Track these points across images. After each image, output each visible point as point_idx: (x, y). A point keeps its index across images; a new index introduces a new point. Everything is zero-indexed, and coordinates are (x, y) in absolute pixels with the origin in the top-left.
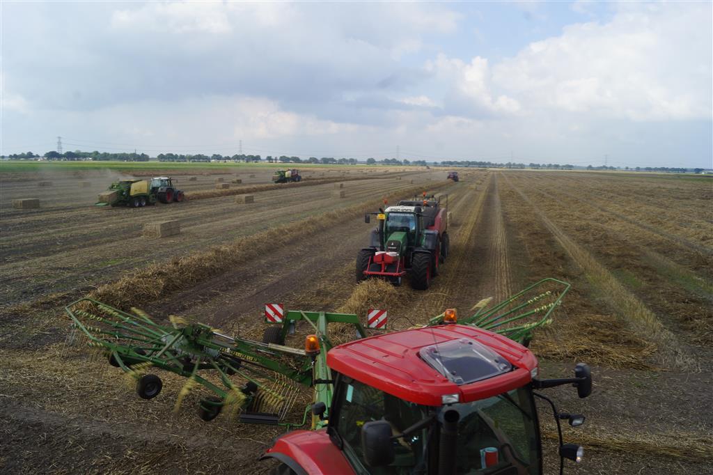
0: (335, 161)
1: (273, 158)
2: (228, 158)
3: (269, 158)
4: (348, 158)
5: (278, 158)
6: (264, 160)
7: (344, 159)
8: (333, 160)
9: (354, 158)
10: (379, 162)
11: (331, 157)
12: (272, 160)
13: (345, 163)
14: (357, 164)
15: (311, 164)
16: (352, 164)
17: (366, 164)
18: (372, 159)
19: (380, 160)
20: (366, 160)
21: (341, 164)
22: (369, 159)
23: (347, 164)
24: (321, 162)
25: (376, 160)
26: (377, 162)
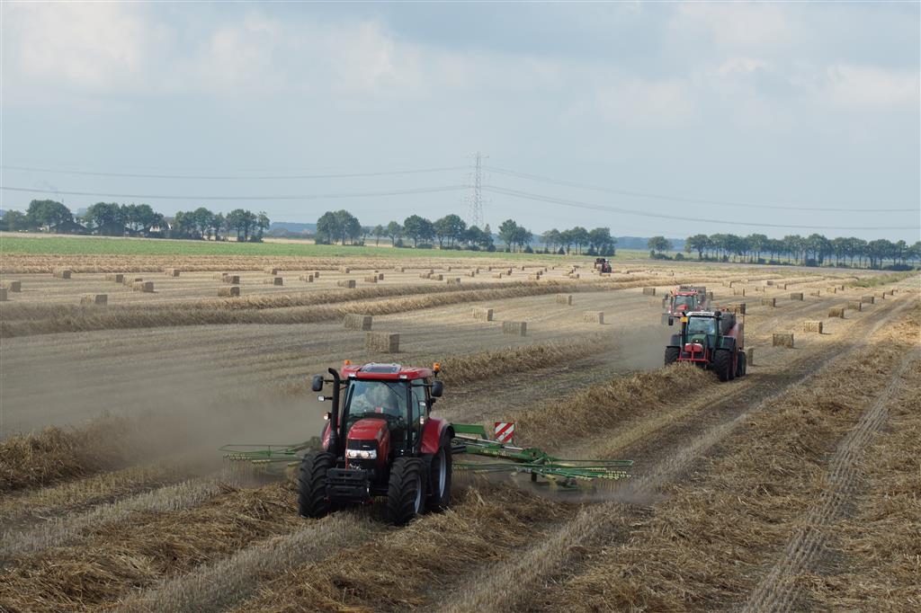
0: (157, 219)
7: (203, 215)
8: (145, 217)
9: (255, 211)
10: (380, 232)
11: (138, 203)
13: (209, 235)
14: (264, 239)
15: (39, 236)
16: (241, 240)
17: (313, 242)
18: (345, 215)
19: (385, 224)
20: (315, 221)
21: (189, 237)
22: (327, 214)
23: (218, 239)
24: (85, 225)
25: (363, 223)
26: (366, 231)
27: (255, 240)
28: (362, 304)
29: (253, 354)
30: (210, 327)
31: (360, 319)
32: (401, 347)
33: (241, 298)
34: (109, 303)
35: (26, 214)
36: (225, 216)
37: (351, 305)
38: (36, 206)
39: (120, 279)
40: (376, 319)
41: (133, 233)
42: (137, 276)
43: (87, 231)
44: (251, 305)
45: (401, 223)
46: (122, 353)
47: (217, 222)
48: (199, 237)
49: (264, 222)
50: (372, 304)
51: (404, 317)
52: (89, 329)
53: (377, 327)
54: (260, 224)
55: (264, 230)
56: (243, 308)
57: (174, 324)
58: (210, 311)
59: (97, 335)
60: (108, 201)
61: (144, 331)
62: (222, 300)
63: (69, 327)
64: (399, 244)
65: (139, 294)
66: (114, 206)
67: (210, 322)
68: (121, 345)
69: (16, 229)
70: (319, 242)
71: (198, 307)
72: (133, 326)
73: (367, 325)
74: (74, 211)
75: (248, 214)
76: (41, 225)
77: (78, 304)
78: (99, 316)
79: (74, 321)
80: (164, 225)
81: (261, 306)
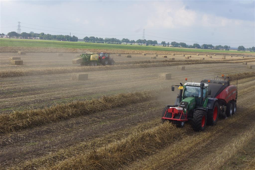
0: (213, 47)
1: (167, 43)
2: (133, 42)
3: (163, 43)
4: (223, 45)
5: (170, 43)
6: (160, 44)
7: (220, 46)
8: (211, 46)
9: (228, 46)
10: (248, 49)
11: (210, 44)
12: (166, 44)
13: (221, 49)
14: (230, 50)
15: (195, 49)
16: (226, 50)
17: (237, 51)
18: (242, 46)
19: (249, 48)
20: (238, 47)
21: (218, 49)
22: (240, 46)
23: (222, 50)
24: (202, 47)
25: (245, 48)
26: (246, 49)
27: (228, 50)
28: (245, 60)
29: (228, 68)
30: (221, 64)
31: (245, 63)
32: (252, 68)
33: (226, 59)
34: (205, 59)
35: (193, 45)
36: (223, 46)
37: (243, 61)
38: (194, 44)
39: (207, 56)
40: (248, 63)
41: (209, 49)
42: (209, 55)
43: (202, 48)
44: (227, 60)
45: (251, 48)
46: (206, 68)
47: (222, 47)
48: (219, 50)
49: (230, 47)
50: (247, 60)
51: (252, 63)
52: (201, 64)
53: (248, 64)
54: (229, 48)
55: (230, 49)
56: (226, 61)
57: (215, 63)
58: (221, 61)
59: (202, 65)
60: (205, 44)
61: (210, 64)
62: (223, 59)
63: (198, 63)
64: (251, 51)
65: (210, 58)
66: (206, 45)
67: (221, 63)
68: (206, 66)
69: (191, 48)
70: (238, 51)
71: (219, 60)
72: (208, 63)
73: (246, 64)
74: (200, 45)
75: (227, 46)
76: (195, 47)
77: (200, 60)
78: (203, 62)
79: (199, 62)
80: (214, 48)
81: (229, 60)
